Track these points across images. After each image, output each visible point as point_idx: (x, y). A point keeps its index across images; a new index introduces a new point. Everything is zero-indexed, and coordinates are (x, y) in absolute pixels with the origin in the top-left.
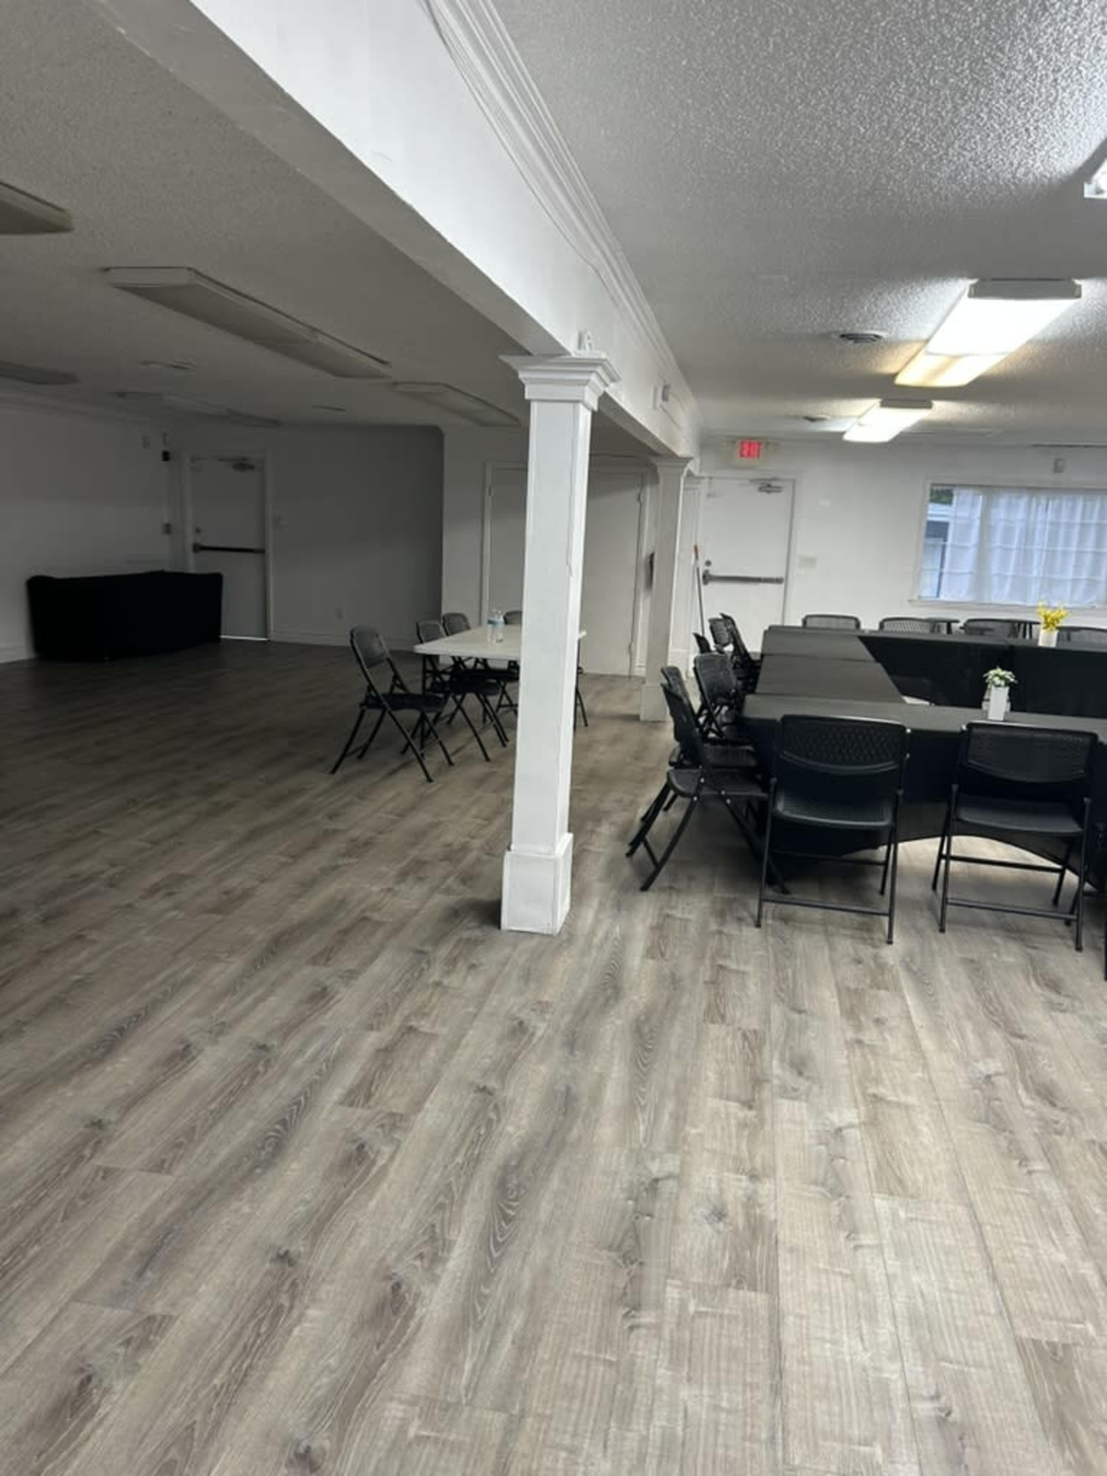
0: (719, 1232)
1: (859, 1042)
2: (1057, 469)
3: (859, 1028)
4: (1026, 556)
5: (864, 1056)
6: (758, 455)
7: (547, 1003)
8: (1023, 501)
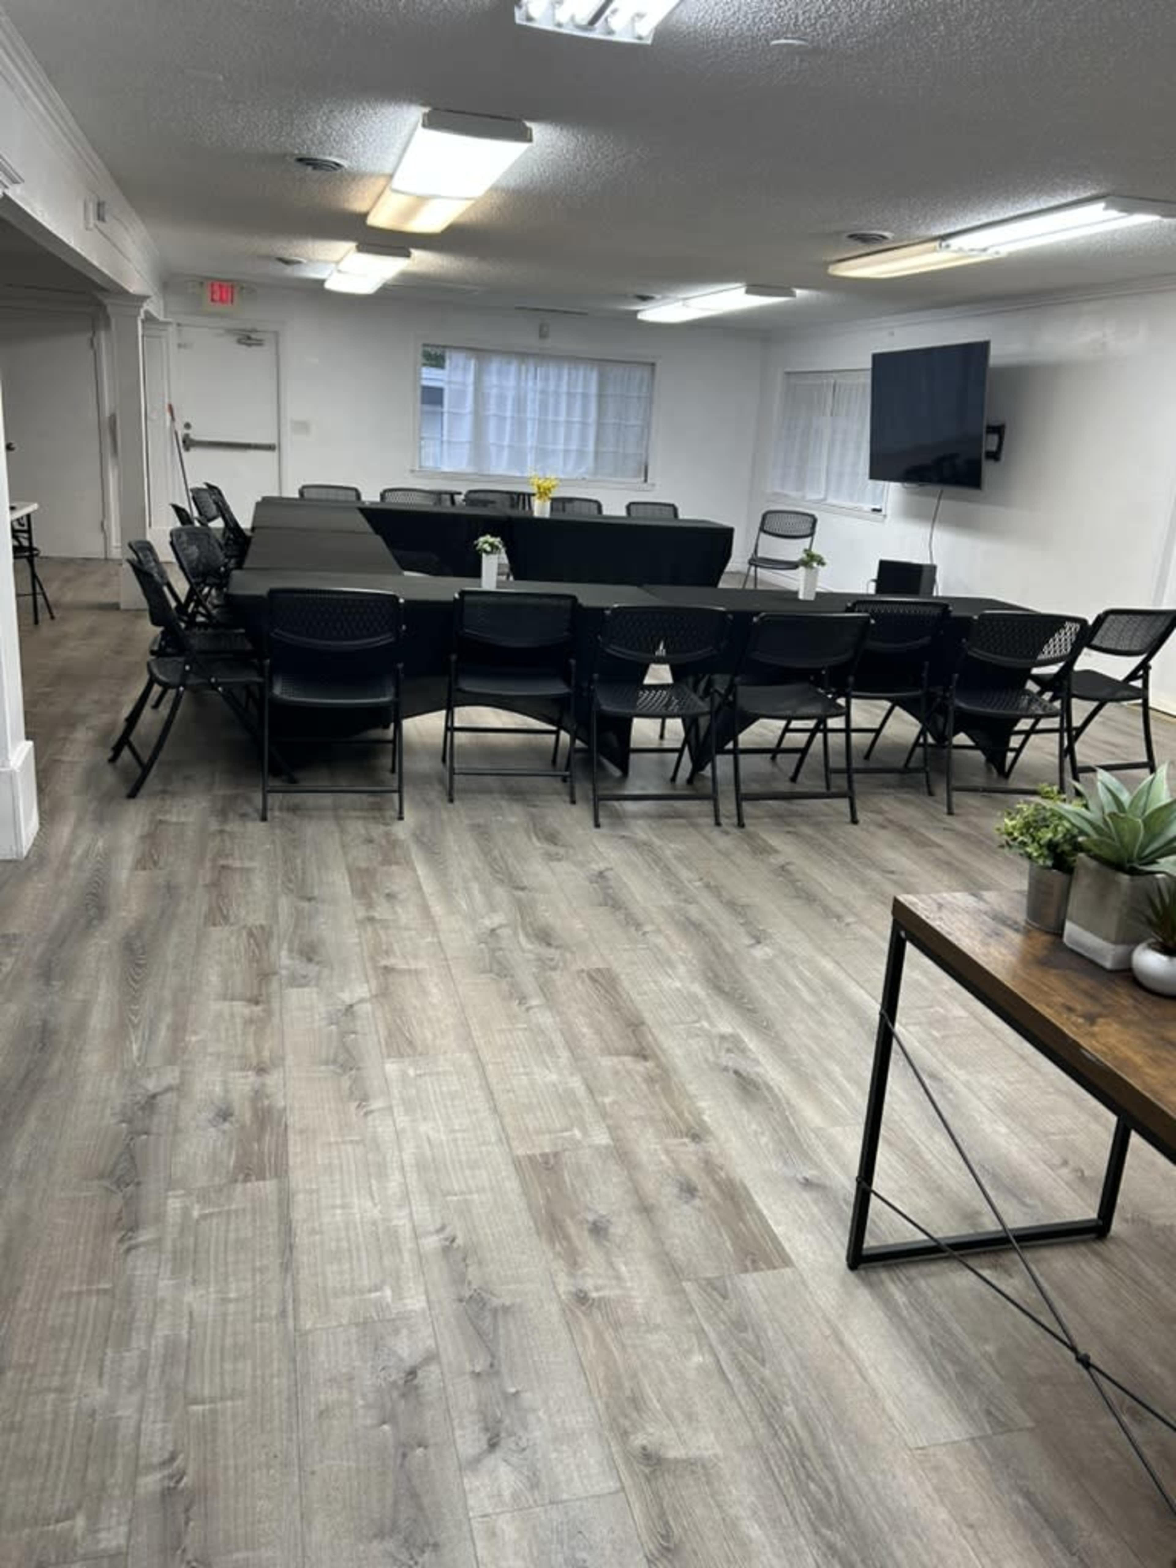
0: (224, 1132)
1: (371, 919)
2: (543, 335)
3: (370, 905)
4: (520, 424)
5: (375, 931)
6: (232, 301)
7: (15, 935)
8: (513, 368)
